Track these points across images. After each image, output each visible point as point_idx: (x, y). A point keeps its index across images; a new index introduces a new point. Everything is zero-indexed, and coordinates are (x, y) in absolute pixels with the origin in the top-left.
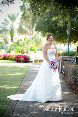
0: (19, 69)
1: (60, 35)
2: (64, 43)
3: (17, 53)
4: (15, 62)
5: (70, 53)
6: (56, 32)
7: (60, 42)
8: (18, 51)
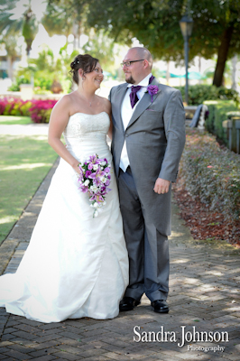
0: (37, 148)
1: (162, 38)
2: (174, 60)
3: (39, 92)
4: (28, 124)
5: (191, 91)
6: (152, 27)
7: (164, 58)
8: (45, 84)
